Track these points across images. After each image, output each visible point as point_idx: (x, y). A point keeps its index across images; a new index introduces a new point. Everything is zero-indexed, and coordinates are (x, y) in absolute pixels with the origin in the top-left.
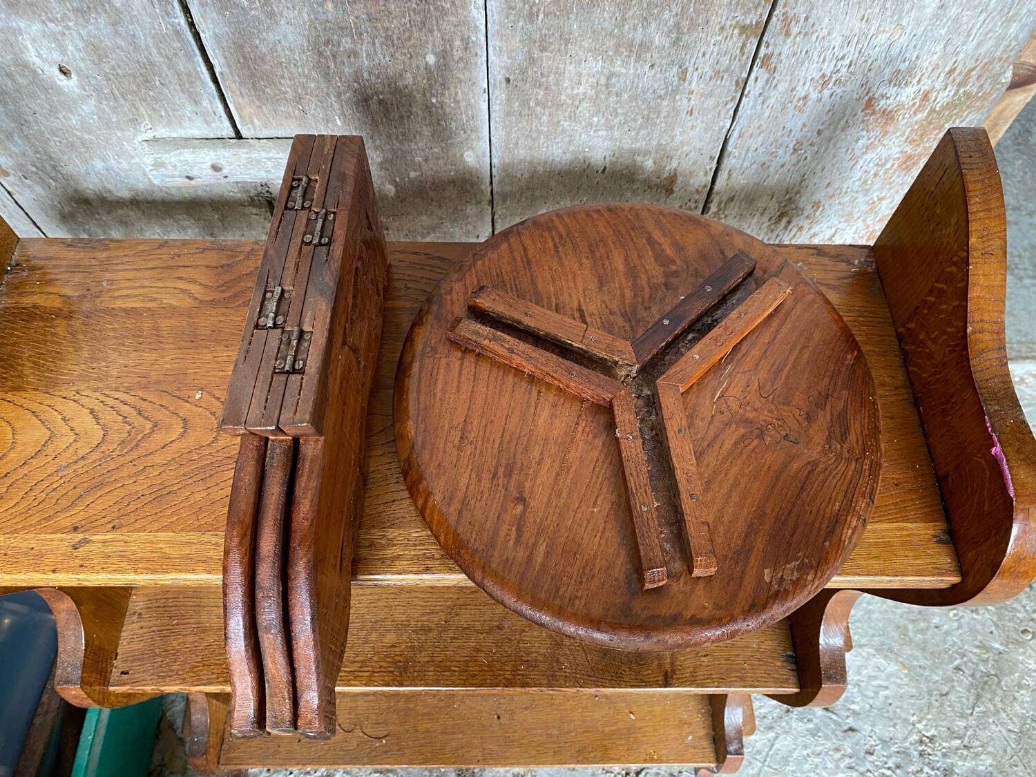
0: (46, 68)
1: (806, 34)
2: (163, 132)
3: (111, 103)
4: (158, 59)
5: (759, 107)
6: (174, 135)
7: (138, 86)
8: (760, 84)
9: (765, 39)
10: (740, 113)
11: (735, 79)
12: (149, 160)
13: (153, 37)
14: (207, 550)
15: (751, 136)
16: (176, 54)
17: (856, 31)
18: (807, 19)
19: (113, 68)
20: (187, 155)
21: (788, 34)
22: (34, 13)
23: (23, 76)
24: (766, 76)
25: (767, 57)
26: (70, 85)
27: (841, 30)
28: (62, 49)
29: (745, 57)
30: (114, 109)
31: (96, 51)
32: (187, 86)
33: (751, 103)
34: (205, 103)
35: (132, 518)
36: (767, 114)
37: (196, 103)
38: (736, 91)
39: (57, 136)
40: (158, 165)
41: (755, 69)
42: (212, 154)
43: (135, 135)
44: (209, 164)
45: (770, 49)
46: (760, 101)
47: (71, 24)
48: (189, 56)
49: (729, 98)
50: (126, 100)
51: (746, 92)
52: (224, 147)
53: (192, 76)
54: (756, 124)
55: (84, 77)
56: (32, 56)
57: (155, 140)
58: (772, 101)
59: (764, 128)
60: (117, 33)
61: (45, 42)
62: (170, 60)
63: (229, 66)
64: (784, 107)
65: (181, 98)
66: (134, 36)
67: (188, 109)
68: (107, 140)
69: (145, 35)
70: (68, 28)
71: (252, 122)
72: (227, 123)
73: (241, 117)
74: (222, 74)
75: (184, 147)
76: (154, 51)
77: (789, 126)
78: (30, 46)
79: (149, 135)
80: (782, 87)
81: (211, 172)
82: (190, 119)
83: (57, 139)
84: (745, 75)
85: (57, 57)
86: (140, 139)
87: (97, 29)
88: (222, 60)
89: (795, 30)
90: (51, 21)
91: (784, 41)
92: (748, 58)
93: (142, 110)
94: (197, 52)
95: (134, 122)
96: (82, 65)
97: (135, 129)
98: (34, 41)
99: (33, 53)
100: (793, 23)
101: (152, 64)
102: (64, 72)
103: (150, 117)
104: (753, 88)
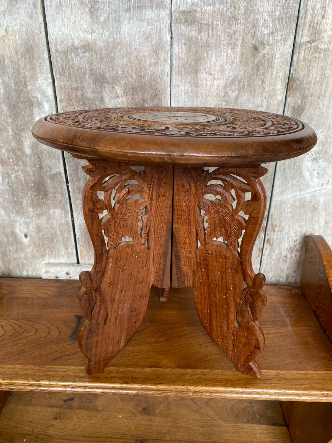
0: (20, 234)
1: (281, 231)
2: (52, 261)
3: (38, 249)
4: (58, 232)
5: (269, 260)
6: (56, 262)
7: (49, 242)
8: (268, 250)
9: (267, 233)
10: (262, 262)
11: (258, 247)
12: (44, 270)
13: (59, 224)
14: (35, 372)
15: (268, 272)
16: (65, 231)
17: (299, 230)
18: (280, 226)
19: (42, 235)
20: (58, 269)
21: (274, 231)
22: (24, 215)
23: (12, 237)
24: (270, 247)
25: (269, 240)
26: (26, 241)
27: (293, 230)
28: (28, 228)
29: (260, 240)
30: (38, 251)
31: (39, 229)
32: (65, 242)
33: (266, 258)
34: (70, 250)
35: (7, 360)
36: (273, 263)
37: (67, 249)
38: (259, 253)
39: (15, 261)
40: (47, 272)
41: (265, 244)
42: (67, 268)
43: (42, 262)
44: (65, 272)
45: (269, 236)
46: (269, 257)
47: (34, 219)
48: (69, 232)
49: (257, 256)
50: (43, 247)
51: (263, 254)
52: (72, 266)
53: (68, 239)
54: (269, 267)
55: (32, 238)
56: (17, 231)
57: (48, 263)
58: (274, 257)
59: (273, 268)
60: (48, 223)
61: (23, 225)
62: (62, 233)
63: (82, 235)
64: (279, 260)
65: (62, 248)
66: (53, 224)
67: (63, 252)
68: (31, 263)
69: (57, 224)
70: (33, 220)
71: (84, 258)
72: (75, 258)
73: (81, 255)
74: (78, 238)
75: (58, 266)
76: (58, 229)
77: (282, 268)
78: (18, 226)
79: (46, 262)
80: (277, 251)
81: (65, 275)
82: (63, 256)
83: (14, 262)
84: (262, 246)
85: (25, 230)
86: (43, 263)
87: (42, 221)
88: (80, 233)
89: (277, 230)
90: (28, 218)
91: (274, 234)
92: (262, 240)
93: (47, 252)
94: (72, 230)
95: (43, 256)
96: (32, 234)
97: (43, 259)
98: (20, 224)
99: (18, 228)
100: (275, 227)
101: (56, 234)
102: (26, 236)
103: (49, 254)
104: (266, 252)
